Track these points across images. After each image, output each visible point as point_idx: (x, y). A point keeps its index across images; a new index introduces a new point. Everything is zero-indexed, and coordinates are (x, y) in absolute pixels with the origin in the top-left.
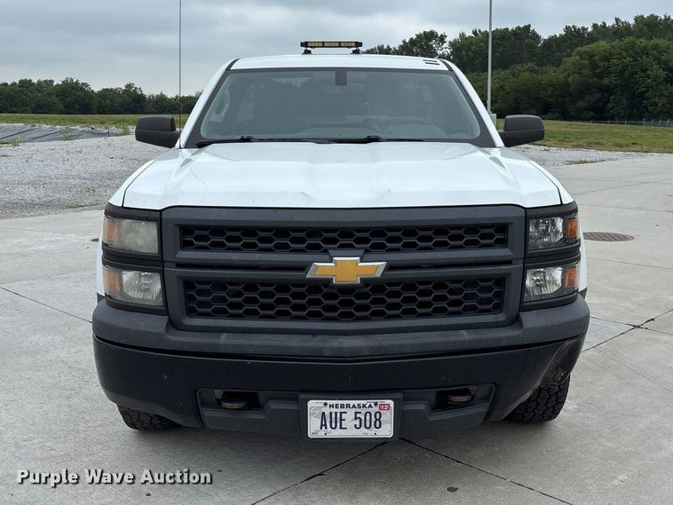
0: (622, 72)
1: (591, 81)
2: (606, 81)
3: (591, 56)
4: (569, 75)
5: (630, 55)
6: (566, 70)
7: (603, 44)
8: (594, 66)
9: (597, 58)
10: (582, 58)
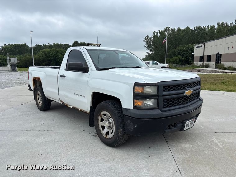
0: (53, 56)
1: (45, 58)
2: (50, 58)
3: (45, 52)
4: (40, 57)
5: (55, 52)
6: (39, 55)
7: (47, 50)
8: (46, 55)
9: (47, 53)
10: (43, 53)
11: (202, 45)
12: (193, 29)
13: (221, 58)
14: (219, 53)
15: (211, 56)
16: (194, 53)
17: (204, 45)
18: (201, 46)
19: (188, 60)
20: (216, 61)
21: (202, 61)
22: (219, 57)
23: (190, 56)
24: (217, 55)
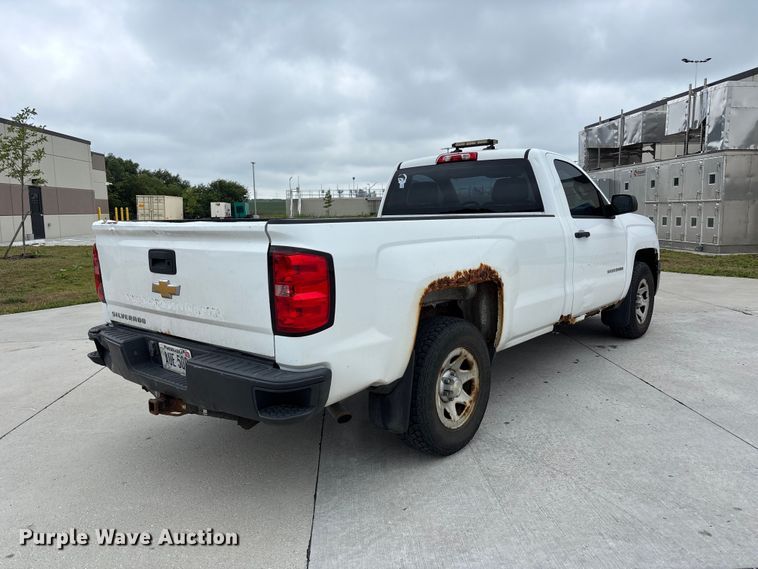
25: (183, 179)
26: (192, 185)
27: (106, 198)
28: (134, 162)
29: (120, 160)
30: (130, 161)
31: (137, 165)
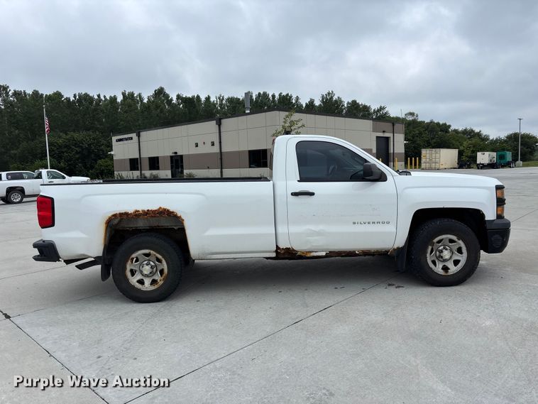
11: (134, 135)
12: (72, 99)
13: (182, 162)
14: (176, 153)
15: (158, 158)
16: (112, 153)
17: (139, 136)
18: (132, 138)
19: (75, 167)
20: (172, 168)
21: (138, 170)
22: (177, 161)
23: (78, 159)
24: (171, 157)
25: (484, 134)
26: (491, 138)
27: (404, 152)
28: (448, 124)
29: (438, 124)
30: (445, 124)
31: (449, 126)
